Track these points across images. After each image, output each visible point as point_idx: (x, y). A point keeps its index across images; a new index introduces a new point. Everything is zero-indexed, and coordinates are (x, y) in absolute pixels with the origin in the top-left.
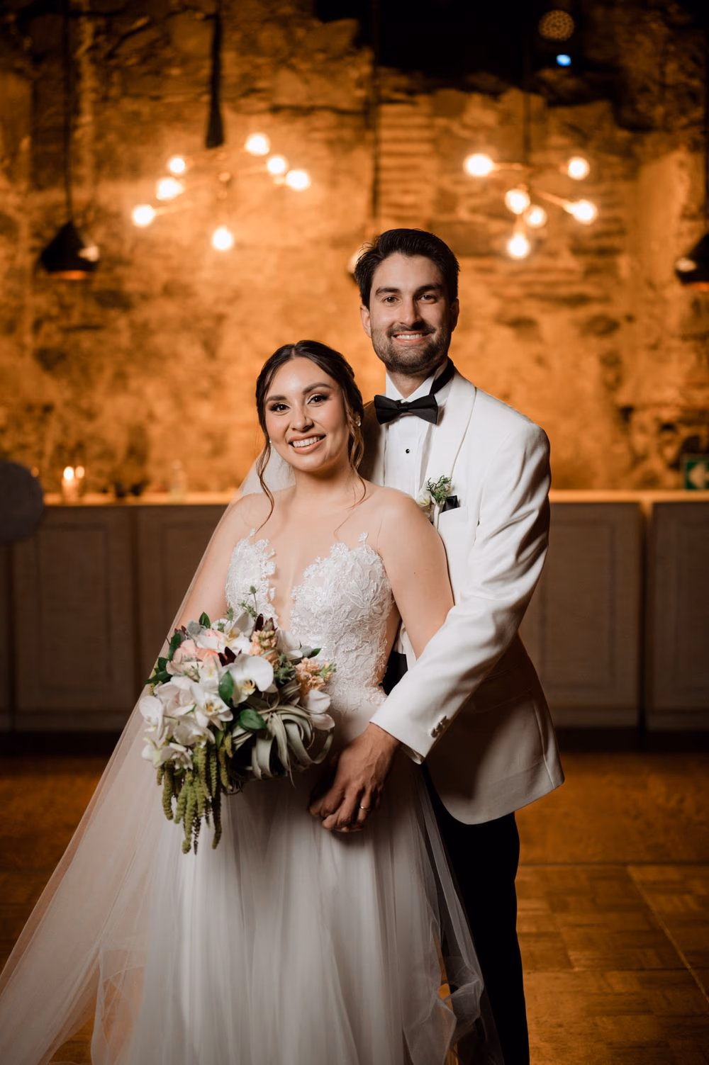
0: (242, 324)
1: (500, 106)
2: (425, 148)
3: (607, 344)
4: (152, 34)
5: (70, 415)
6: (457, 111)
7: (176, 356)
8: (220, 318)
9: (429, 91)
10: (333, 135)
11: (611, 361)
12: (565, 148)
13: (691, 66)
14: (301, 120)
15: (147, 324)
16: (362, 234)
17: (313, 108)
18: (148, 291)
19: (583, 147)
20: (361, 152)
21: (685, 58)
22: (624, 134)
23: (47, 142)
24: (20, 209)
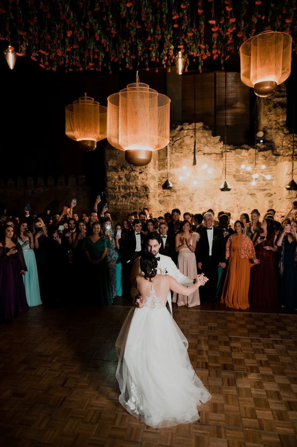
1: (248, 152)
2: (234, 160)
3: (270, 198)
4: (181, 140)
6: (241, 153)
7: (184, 201)
8: (193, 194)
9: (235, 149)
10: (215, 159)
11: (271, 202)
12: (262, 160)
13: (289, 142)
14: (209, 156)
15: (179, 195)
16: (221, 178)
17: (211, 153)
18: (179, 189)
19: (266, 159)
20: (221, 162)
21: (287, 140)
22: (274, 157)
23: (161, 162)
24: (156, 174)
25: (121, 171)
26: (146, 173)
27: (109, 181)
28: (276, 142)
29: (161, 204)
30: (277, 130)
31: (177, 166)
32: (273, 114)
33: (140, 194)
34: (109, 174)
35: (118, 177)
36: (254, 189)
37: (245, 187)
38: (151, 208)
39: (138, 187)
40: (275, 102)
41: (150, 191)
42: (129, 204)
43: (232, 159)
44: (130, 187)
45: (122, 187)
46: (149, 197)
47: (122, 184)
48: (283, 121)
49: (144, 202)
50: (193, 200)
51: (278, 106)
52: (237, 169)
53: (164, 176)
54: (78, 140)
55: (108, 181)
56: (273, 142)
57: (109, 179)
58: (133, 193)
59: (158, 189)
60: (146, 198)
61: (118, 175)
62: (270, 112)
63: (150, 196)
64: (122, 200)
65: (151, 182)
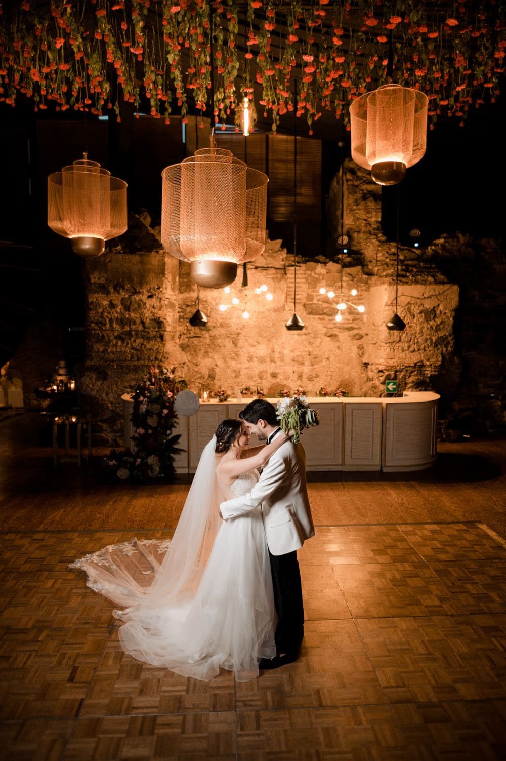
0: (245, 336)
1: (326, 267)
2: (304, 280)
3: (360, 342)
5: (190, 365)
6: (314, 269)
7: (224, 346)
8: (238, 334)
9: (305, 262)
10: (274, 276)
11: (361, 348)
12: (347, 281)
13: (386, 255)
14: (265, 271)
15: (215, 336)
16: (283, 308)
17: (268, 267)
18: (215, 325)
19: (353, 280)
20: (283, 282)
21: (384, 252)
22: (365, 277)
23: (184, 278)
24: (175, 300)
25: (113, 293)
26: (160, 297)
27: (93, 310)
28: (366, 253)
29: (183, 350)
30: (368, 235)
32: (362, 209)
33: (148, 333)
34: (93, 298)
35: (108, 303)
36: (335, 327)
37: (322, 323)
38: (168, 358)
39: (145, 320)
40: (365, 191)
41: (166, 328)
42: (128, 351)
43: (301, 278)
44: (131, 322)
45: (116, 321)
46: (164, 339)
47: (116, 315)
48: (377, 221)
49: (156, 347)
50: (238, 345)
51: (369, 198)
52: (308, 295)
53: (189, 303)
54: (71, 237)
55: (91, 310)
56: (361, 254)
57: (91, 307)
58: (137, 332)
59: (179, 326)
60: (159, 340)
61: (109, 300)
62: (357, 205)
63: (167, 336)
64: (117, 343)
65: (168, 314)
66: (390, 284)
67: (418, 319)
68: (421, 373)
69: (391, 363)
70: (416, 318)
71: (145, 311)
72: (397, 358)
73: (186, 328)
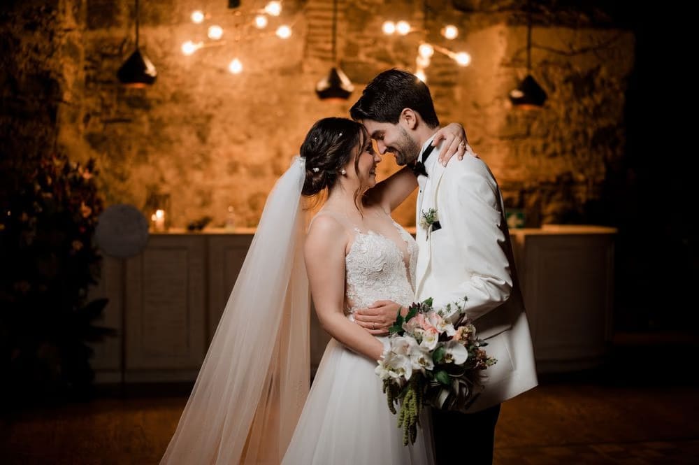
0: (223, 122)
2: (341, 15)
7: (179, 141)
15: (161, 119)
16: (300, 68)
18: (162, 99)
19: (434, 19)
20: (299, 16)
22: (457, 12)
24: (81, 41)
26: (50, 28)
29: (94, 146)
31: (156, 20)
33: (23, 103)
39: (17, 77)
41: (62, 94)
43: (335, 10)
46: (57, 118)
49: (40, 134)
50: (210, 140)
52: (350, 44)
53: (109, 51)
59: (86, 96)
60: (46, 119)
63: (64, 113)
65: (67, 66)
66: (510, 23)
67: (562, 94)
68: (569, 196)
69: (514, 174)
70: (558, 90)
71: (19, 57)
72: (523, 168)
73: (99, 101)
